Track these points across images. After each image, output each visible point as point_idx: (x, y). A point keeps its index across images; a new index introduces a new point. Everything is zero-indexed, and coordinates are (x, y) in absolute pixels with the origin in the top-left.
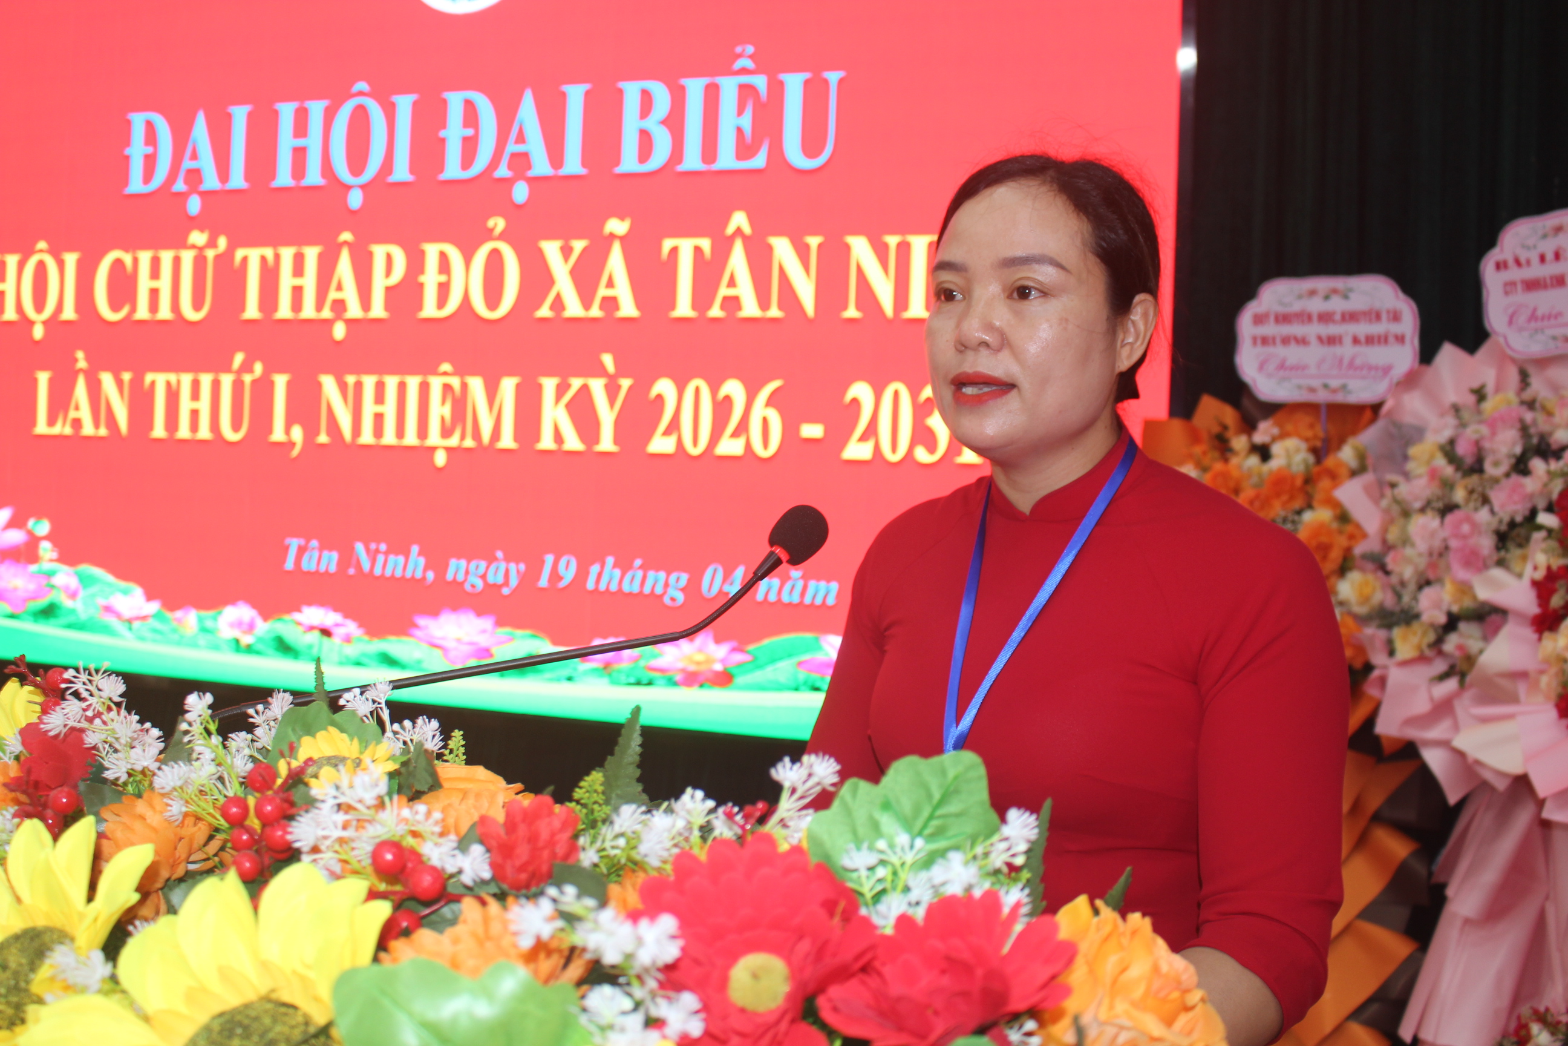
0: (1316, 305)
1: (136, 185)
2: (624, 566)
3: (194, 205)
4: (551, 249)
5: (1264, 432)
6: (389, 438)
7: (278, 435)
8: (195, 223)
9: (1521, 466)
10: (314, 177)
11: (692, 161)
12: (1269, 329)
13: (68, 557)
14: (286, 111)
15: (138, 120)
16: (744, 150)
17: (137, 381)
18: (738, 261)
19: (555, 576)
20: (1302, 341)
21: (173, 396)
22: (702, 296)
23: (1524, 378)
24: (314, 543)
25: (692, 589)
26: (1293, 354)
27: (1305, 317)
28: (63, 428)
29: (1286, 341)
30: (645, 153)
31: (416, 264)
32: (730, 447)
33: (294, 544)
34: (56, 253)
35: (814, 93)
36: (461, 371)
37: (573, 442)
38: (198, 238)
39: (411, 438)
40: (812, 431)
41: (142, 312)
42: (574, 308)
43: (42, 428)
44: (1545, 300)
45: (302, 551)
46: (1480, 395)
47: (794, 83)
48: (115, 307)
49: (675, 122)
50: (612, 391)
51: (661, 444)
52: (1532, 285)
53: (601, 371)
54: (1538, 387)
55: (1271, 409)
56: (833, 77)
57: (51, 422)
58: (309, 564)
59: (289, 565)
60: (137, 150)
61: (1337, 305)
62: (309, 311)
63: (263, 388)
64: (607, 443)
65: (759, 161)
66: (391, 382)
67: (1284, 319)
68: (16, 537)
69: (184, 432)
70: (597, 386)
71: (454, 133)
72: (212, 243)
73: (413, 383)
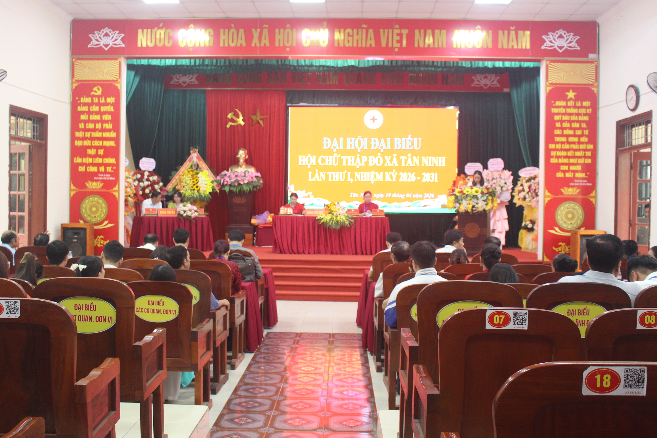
0: (473, 166)
1: (325, 147)
2: (397, 194)
3: (335, 150)
4: (386, 157)
5: (469, 178)
6: (365, 180)
7: (349, 180)
8: (335, 152)
9: (492, 180)
10: (353, 147)
11: (404, 148)
12: (468, 168)
13: (315, 196)
14: (348, 139)
15: (325, 139)
16: (410, 147)
17: (326, 174)
18: (410, 159)
19: (388, 196)
20: (471, 169)
21: (332, 176)
22: (405, 163)
23: (492, 173)
24: (355, 193)
25: (405, 196)
26: (471, 170)
27: (472, 167)
28: (314, 179)
29: (470, 169)
30: (398, 146)
31: (368, 159)
32: (409, 180)
33: (352, 194)
34: (312, 156)
35: (418, 140)
36: (375, 172)
37: (390, 180)
38: (335, 155)
39: (368, 180)
40: (419, 178)
41: (327, 164)
42: (390, 165)
43: (310, 179)
44: (493, 166)
45: (353, 194)
46: (488, 174)
47: (415, 140)
48: (322, 163)
49: (401, 143)
50: (395, 174)
51: (401, 180)
52: (492, 165)
53: (393, 172)
54: (493, 174)
55: (469, 176)
56: (420, 139)
57: (312, 178)
58: (354, 196)
59: (351, 196)
60: (325, 143)
61: (475, 166)
62: (353, 164)
63: (346, 174)
64: (394, 180)
65: (412, 148)
66: (365, 173)
67: (470, 167)
68: (306, 195)
69: (334, 180)
70: (393, 174)
71: (373, 143)
72: (338, 155)
73: (368, 173)
